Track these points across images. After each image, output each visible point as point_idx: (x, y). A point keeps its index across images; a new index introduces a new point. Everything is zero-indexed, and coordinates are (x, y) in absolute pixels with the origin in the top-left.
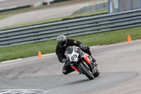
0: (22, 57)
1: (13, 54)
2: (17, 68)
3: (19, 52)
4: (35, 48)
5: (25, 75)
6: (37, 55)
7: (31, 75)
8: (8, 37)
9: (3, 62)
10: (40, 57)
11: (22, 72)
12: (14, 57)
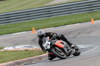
0: (80, 23)
1: (73, 20)
2: (76, 30)
3: (78, 19)
4: (89, 16)
5: (82, 35)
6: (90, 21)
7: (86, 35)
8: (70, 8)
9: (66, 26)
10: (93, 23)
11: (79, 33)
12: (74, 22)
